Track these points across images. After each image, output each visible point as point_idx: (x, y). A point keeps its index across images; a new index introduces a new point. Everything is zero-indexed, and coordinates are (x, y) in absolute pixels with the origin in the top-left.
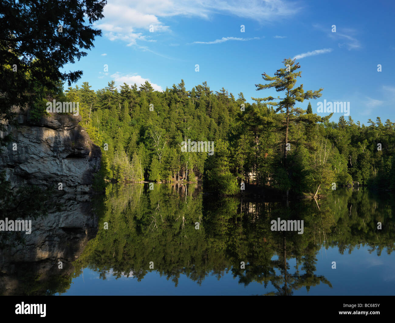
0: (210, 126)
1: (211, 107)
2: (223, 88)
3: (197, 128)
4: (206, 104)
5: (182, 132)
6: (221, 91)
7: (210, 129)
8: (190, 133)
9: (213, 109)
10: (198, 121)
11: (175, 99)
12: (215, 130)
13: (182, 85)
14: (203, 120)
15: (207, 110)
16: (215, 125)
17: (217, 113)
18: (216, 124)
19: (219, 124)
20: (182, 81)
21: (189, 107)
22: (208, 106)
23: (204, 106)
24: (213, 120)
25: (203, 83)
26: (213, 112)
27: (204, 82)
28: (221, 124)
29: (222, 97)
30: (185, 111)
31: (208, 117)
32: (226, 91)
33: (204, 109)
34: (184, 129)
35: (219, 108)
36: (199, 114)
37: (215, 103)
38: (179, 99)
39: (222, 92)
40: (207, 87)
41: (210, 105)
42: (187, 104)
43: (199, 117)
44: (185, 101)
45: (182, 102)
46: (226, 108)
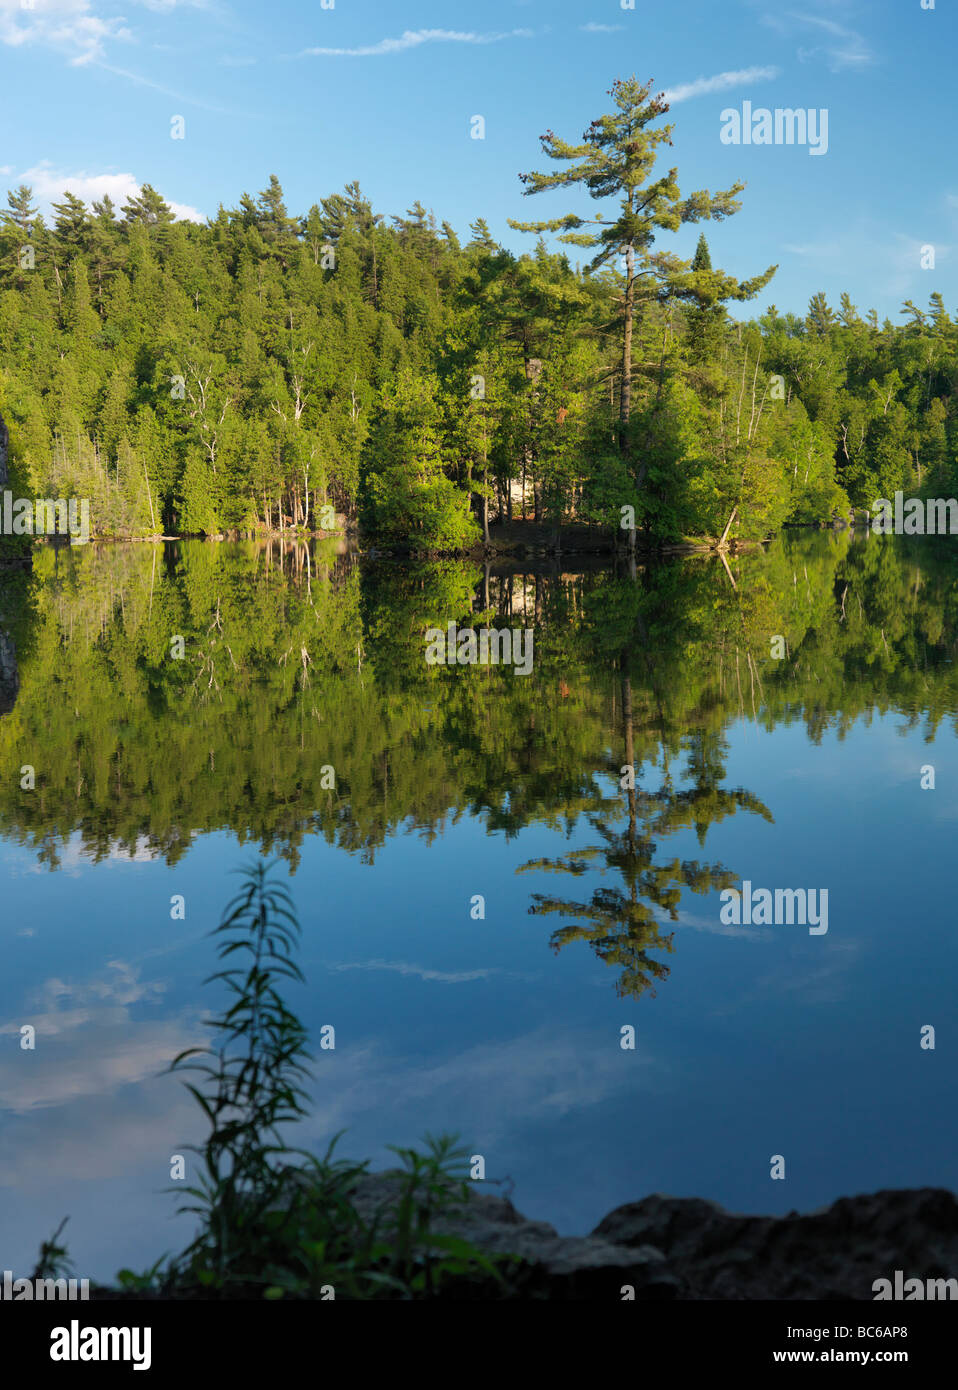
0: (379, 338)
1: (380, 274)
2: (417, 205)
3: (334, 347)
4: (363, 263)
5: (284, 364)
6: (410, 213)
7: (377, 350)
8: (312, 367)
9: (385, 281)
10: (337, 322)
11: (250, 247)
12: (397, 353)
13: (272, 196)
14: (352, 318)
15: (364, 283)
16: (393, 334)
17: (401, 292)
18: (398, 333)
19: (408, 330)
20: (274, 181)
21: (302, 273)
22: (366, 270)
23: (354, 270)
24: (387, 317)
25: (347, 188)
26: (385, 288)
27: (350, 183)
28: (416, 331)
29: (416, 237)
30: (290, 288)
31: (369, 308)
32: (428, 213)
33: (355, 281)
34: (291, 355)
35: (407, 275)
36: (339, 298)
37: (390, 259)
38: (265, 248)
39: (414, 220)
40: (361, 201)
41: (375, 266)
42: (295, 264)
43: (338, 310)
44: (285, 252)
45: (278, 258)
46: (430, 276)
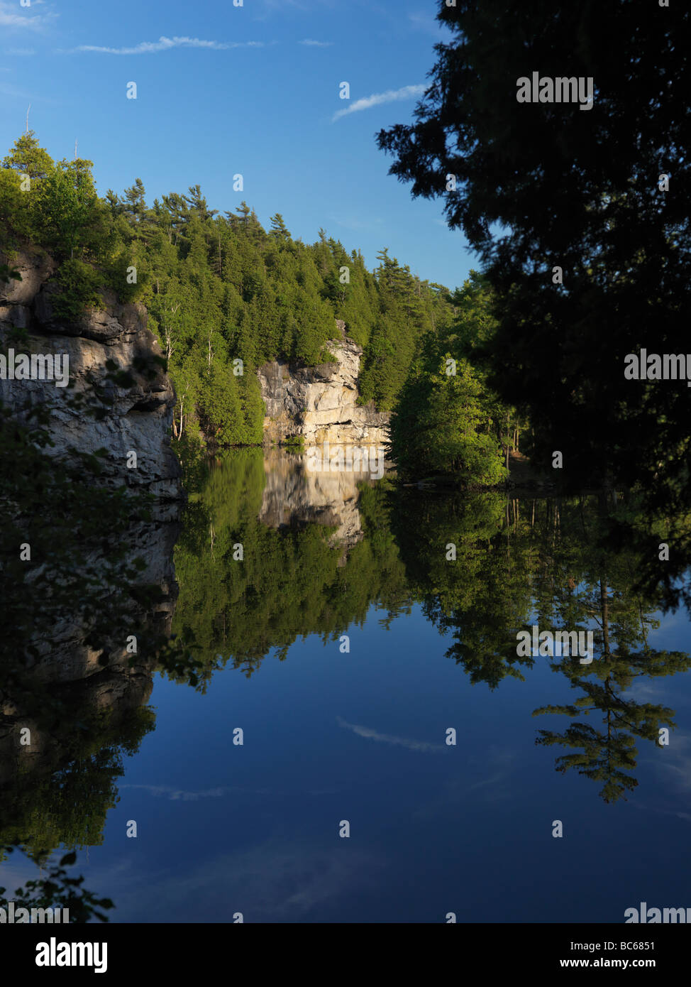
0: (226, 301)
1: (223, 254)
2: (243, 204)
3: (193, 307)
4: (209, 246)
5: (159, 319)
6: (238, 210)
7: (225, 311)
8: (179, 322)
9: (228, 260)
10: (195, 289)
11: (120, 230)
12: (241, 313)
13: (134, 194)
14: (205, 286)
15: (210, 261)
16: (236, 299)
17: (240, 268)
18: (240, 298)
19: (247, 297)
20: (139, 183)
21: (164, 252)
22: (212, 252)
23: (203, 251)
24: (231, 286)
25: (191, 190)
26: (228, 265)
27: (193, 186)
28: (255, 297)
29: (244, 225)
30: (156, 263)
31: (217, 279)
32: (251, 210)
33: (204, 260)
34: (164, 312)
35: (242, 256)
36: (194, 271)
37: (231, 244)
38: (132, 232)
39: (240, 215)
40: (202, 199)
41: (219, 249)
42: (158, 245)
43: (194, 280)
44: (149, 236)
45: (143, 240)
46: (259, 257)
